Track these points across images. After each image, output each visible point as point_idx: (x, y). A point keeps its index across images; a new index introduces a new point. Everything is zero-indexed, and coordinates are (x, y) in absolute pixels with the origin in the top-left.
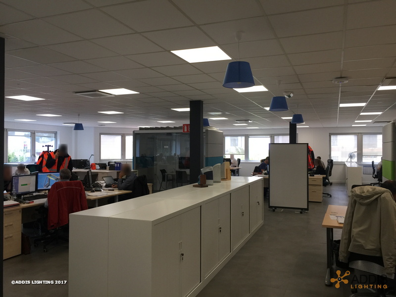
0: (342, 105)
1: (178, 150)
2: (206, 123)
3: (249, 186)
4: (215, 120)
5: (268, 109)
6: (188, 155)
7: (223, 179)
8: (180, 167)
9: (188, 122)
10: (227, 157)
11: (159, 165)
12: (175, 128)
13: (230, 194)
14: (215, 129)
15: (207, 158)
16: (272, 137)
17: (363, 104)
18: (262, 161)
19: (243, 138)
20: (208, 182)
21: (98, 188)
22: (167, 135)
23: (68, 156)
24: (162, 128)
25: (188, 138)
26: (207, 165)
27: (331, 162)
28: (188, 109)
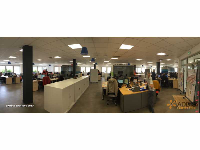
0: (105, 61)
1: (71, 70)
2: (77, 64)
3: (86, 78)
4: (79, 64)
5: (90, 61)
6: (73, 71)
7: (80, 77)
8: (71, 73)
9: (72, 64)
10: (81, 71)
11: (66, 73)
12: (70, 65)
13: (82, 80)
14: (79, 66)
15: (77, 72)
16: (91, 67)
17: (108, 61)
18: (89, 72)
19: (85, 68)
20: (77, 77)
21: (53, 78)
22: (68, 67)
23: (47, 71)
24: (67, 65)
25: (72, 67)
26: (77, 74)
27: (102, 72)
28: (72, 61)
